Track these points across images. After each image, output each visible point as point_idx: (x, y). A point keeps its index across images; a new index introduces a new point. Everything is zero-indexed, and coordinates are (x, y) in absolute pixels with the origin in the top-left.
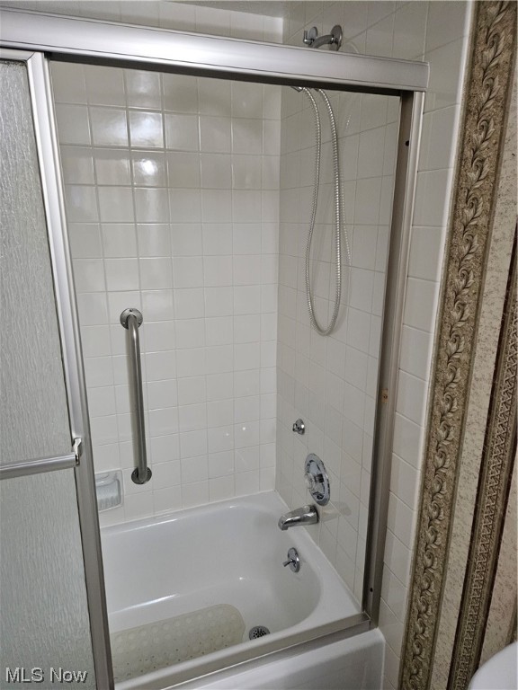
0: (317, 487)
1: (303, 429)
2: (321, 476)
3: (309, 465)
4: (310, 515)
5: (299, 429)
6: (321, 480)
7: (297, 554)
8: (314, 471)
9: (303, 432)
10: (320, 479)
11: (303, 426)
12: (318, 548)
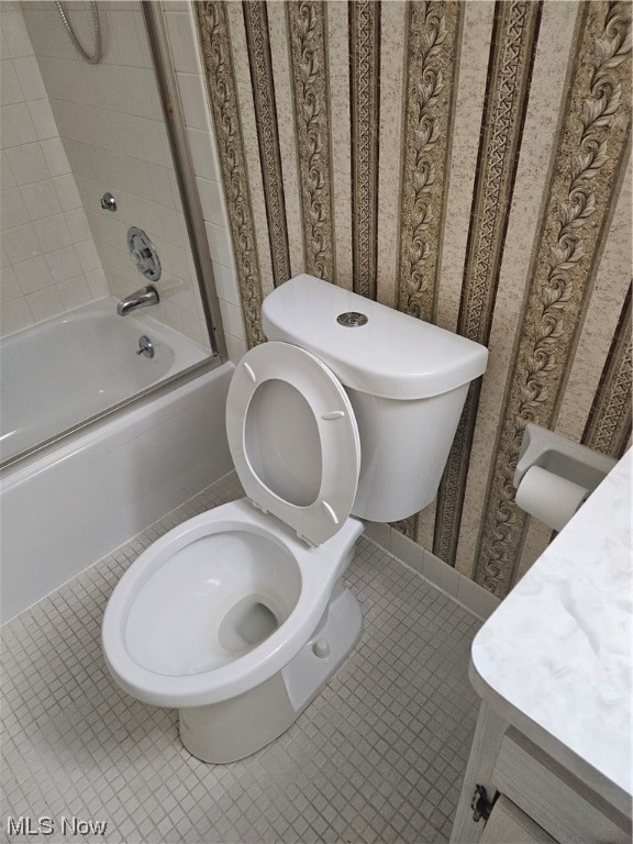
0: (146, 263)
1: (114, 204)
2: (147, 250)
3: (132, 242)
4: (149, 295)
5: (110, 204)
6: (150, 256)
7: (148, 340)
8: (139, 247)
9: (115, 208)
10: (148, 253)
11: (112, 200)
12: (166, 326)
